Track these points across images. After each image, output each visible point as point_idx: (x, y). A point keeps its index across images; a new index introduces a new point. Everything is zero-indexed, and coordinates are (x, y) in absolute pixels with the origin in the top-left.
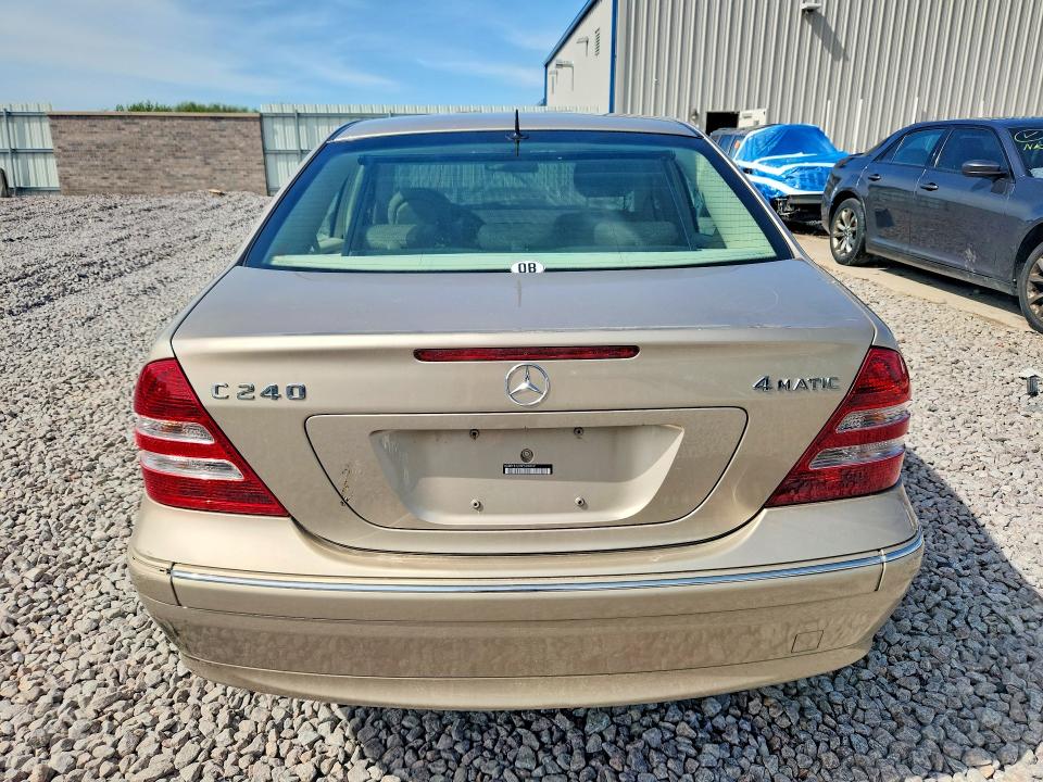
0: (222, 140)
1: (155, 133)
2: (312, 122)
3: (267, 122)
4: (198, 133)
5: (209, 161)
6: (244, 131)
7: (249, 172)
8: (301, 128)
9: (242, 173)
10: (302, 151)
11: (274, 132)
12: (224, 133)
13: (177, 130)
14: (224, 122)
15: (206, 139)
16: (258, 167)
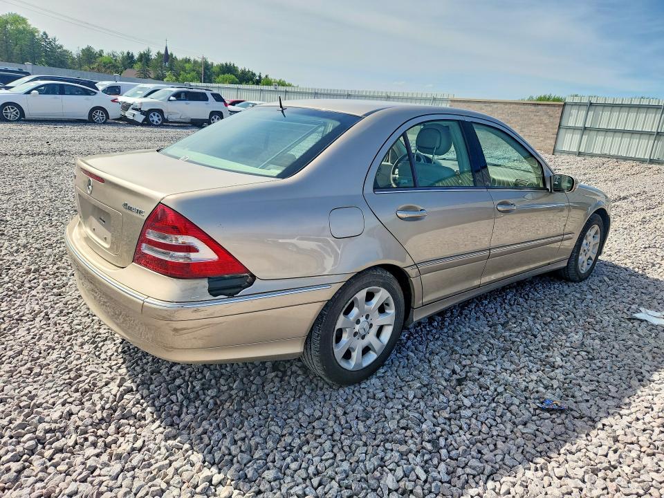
0: (535, 118)
1: (499, 112)
2: (599, 109)
3: (567, 108)
4: (522, 113)
5: (523, 130)
6: (551, 113)
7: (546, 138)
8: (590, 112)
9: (541, 139)
10: (585, 128)
11: (570, 115)
12: (538, 114)
13: (511, 110)
14: (540, 107)
15: (526, 117)
16: (553, 136)
